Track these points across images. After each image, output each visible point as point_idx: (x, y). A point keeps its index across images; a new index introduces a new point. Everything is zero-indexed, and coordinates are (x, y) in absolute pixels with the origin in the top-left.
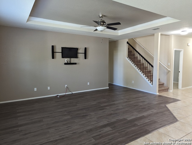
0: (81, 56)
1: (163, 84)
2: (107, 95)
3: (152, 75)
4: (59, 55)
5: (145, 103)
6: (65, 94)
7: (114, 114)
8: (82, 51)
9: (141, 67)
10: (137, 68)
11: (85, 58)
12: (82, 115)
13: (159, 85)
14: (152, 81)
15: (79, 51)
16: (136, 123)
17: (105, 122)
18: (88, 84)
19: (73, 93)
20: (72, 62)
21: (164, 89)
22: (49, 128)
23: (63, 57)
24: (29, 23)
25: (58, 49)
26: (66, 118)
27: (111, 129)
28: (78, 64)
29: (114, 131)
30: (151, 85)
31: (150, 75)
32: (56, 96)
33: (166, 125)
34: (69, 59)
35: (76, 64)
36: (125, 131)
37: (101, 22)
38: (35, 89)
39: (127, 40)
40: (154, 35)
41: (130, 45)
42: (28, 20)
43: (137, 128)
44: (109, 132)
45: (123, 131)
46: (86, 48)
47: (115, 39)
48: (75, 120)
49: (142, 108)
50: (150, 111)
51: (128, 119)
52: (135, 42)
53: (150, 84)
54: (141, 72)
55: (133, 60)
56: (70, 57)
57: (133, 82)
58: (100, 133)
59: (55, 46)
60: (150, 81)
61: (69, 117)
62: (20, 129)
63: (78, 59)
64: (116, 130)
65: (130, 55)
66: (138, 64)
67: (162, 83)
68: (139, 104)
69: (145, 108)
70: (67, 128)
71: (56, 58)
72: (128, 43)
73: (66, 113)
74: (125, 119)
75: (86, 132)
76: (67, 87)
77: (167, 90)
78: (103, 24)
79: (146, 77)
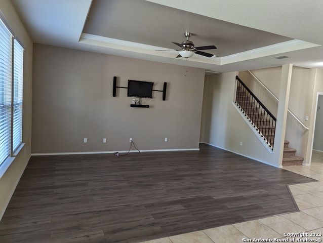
0: (158, 95)
1: (294, 152)
2: (193, 160)
3: (273, 134)
4: (123, 92)
5: (253, 179)
6: (127, 152)
7: (195, 188)
8: (158, 87)
9: (257, 120)
10: (250, 121)
11: (164, 99)
12: (146, 183)
13: (284, 152)
14: (272, 144)
15: (156, 88)
16: (226, 204)
17: (177, 197)
18: (166, 139)
19: (141, 151)
20: (143, 104)
21: (293, 159)
22: (95, 195)
23: (129, 95)
24: (82, 42)
25: (123, 83)
26: (121, 184)
27: (184, 208)
28: (152, 107)
29: (186, 211)
30: (271, 151)
31: (270, 134)
32: (115, 154)
33: (274, 214)
34: (138, 99)
35: (148, 106)
36: (204, 213)
37: (186, 44)
38: (85, 140)
39: (236, 74)
40: (281, 67)
41: (241, 82)
42: (81, 39)
43: (224, 211)
44: (178, 211)
45: (200, 213)
46: (165, 84)
47: (217, 71)
48: (133, 190)
49: (244, 186)
50: (256, 191)
51: (215, 198)
52: (251, 78)
53: (269, 149)
54: (256, 128)
55: (243, 107)
56: (141, 96)
57: (241, 144)
58: (165, 211)
59: (119, 78)
60: (269, 144)
61: (125, 184)
62: (55, 191)
63: (153, 99)
64: (191, 210)
65: (239, 98)
66: (252, 113)
67: (292, 150)
68: (242, 179)
69: (249, 186)
70: (120, 199)
71: (119, 96)
72: (237, 78)
73: (122, 179)
74: (210, 198)
75: (145, 207)
76: (132, 142)
77: (300, 162)
78: (190, 48)
79: (264, 137)
